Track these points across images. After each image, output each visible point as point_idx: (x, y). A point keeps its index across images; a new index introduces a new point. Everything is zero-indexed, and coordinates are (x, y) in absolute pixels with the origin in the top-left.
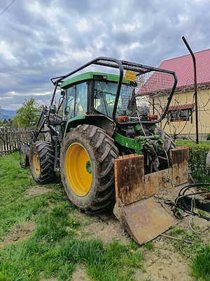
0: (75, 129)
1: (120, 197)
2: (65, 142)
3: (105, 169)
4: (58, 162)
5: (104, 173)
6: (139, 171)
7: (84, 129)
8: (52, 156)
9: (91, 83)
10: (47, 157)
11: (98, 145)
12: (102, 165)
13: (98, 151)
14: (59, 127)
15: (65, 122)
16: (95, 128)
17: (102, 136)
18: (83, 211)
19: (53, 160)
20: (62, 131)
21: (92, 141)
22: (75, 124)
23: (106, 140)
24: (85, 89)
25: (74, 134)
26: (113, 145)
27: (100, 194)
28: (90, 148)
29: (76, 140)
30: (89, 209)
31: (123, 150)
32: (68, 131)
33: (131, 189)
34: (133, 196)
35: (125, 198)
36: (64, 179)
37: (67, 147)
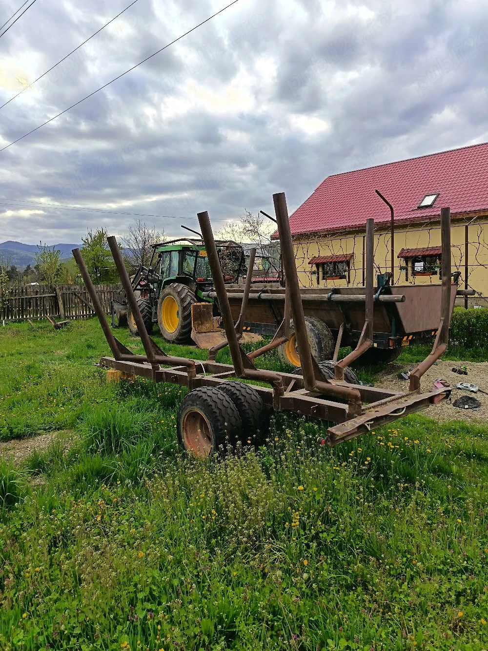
0: (168, 286)
1: (195, 327)
2: (161, 296)
3: (186, 311)
4: (156, 313)
5: (186, 313)
6: (209, 313)
7: (174, 286)
8: (150, 310)
9: (181, 253)
10: (146, 311)
11: (182, 297)
12: (185, 309)
13: (183, 300)
14: (156, 285)
15: (161, 281)
16: (182, 285)
17: (186, 291)
18: (173, 342)
19: (151, 314)
20: (159, 287)
21: (179, 293)
22: (168, 282)
23: (189, 293)
24: (177, 258)
25: (167, 290)
26: (193, 297)
27: (183, 327)
28: (178, 299)
29: (169, 294)
30: (177, 339)
31: (200, 300)
32: (164, 288)
33: (202, 324)
34: (204, 328)
35: (198, 328)
36: (161, 323)
37: (163, 300)
